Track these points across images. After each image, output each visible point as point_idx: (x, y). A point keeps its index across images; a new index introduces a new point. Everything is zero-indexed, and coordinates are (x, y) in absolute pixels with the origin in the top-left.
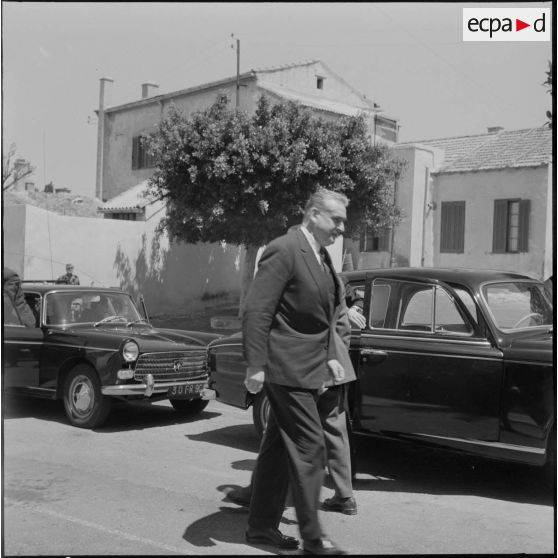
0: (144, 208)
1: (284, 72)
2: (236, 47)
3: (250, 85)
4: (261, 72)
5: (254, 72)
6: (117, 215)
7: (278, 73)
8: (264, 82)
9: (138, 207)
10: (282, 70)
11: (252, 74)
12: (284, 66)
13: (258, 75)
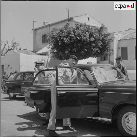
0: (48, 52)
1: (80, 17)
2: (68, 11)
3: (72, 20)
4: (74, 17)
5: (73, 17)
6: (41, 54)
7: (78, 17)
8: (75, 19)
9: (47, 52)
10: (79, 16)
11: (72, 18)
12: (80, 15)
13: (73, 18)
